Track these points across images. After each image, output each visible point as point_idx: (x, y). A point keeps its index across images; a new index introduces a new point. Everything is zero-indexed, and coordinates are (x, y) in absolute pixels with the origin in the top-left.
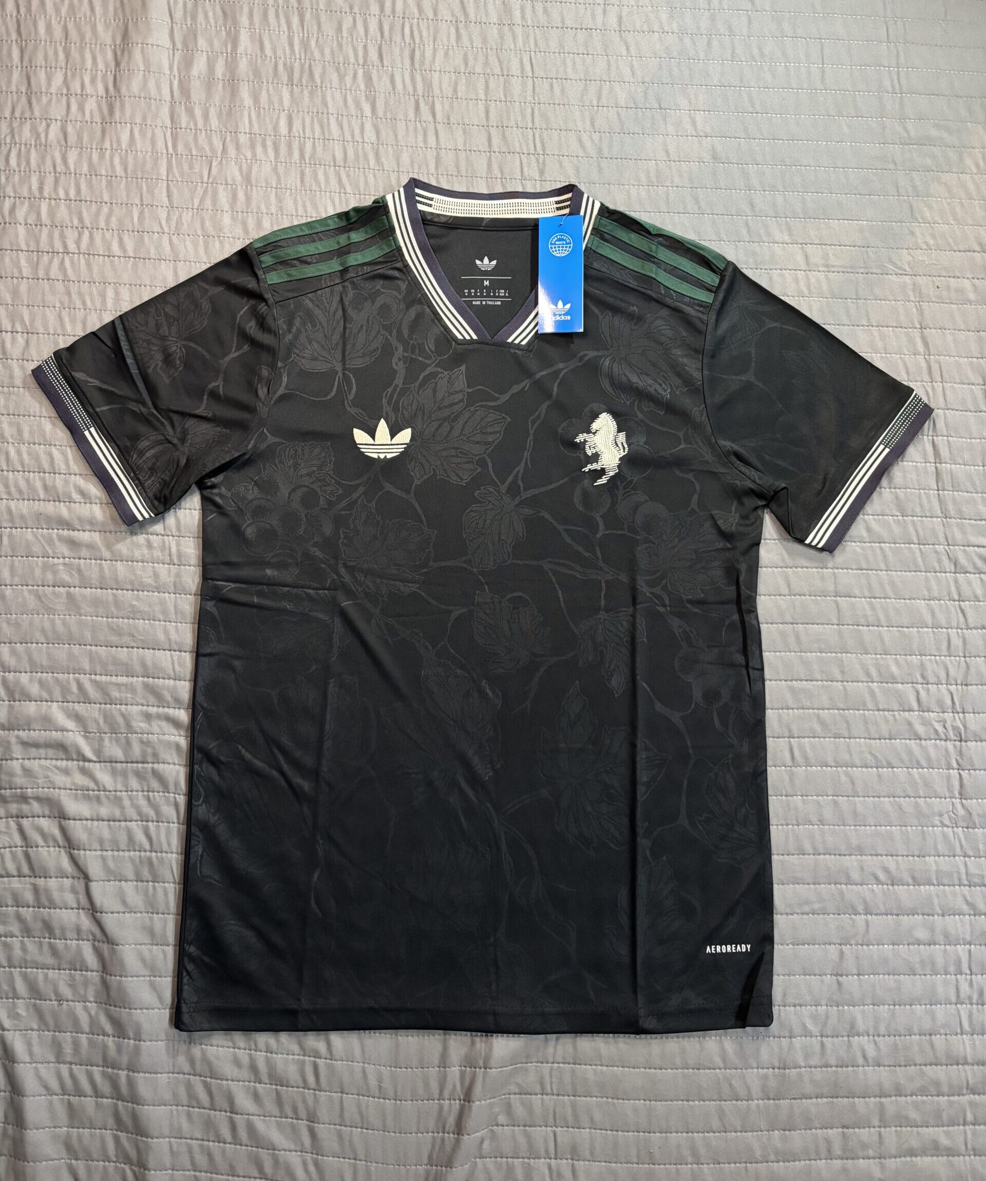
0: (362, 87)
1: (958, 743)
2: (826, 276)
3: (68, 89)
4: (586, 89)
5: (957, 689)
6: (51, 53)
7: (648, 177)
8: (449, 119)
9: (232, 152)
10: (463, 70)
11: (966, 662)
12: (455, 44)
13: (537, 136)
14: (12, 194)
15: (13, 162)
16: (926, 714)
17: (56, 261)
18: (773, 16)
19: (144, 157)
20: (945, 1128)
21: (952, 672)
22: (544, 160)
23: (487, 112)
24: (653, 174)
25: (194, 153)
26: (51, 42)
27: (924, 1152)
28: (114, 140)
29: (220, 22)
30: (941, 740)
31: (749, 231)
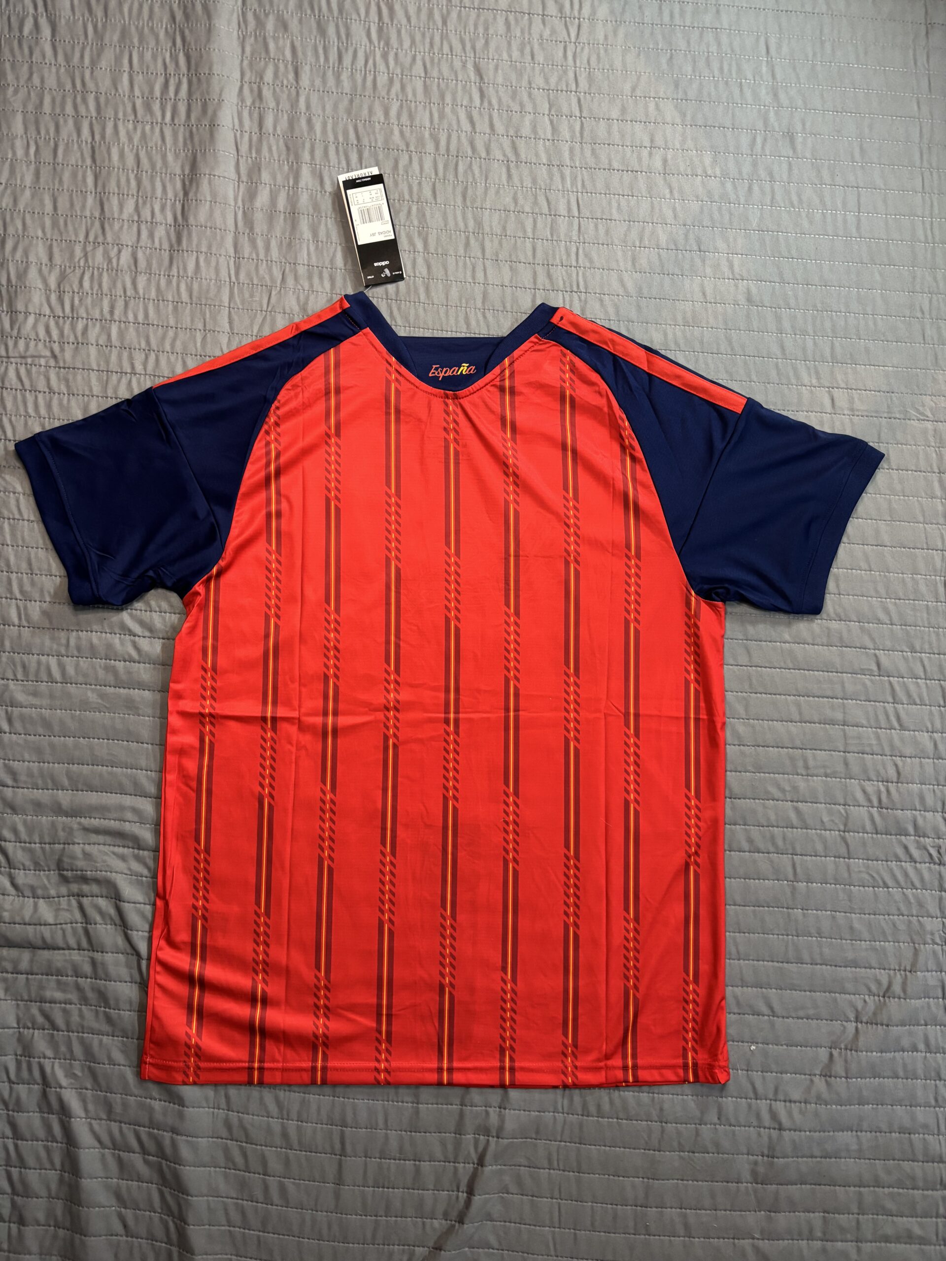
0: (416, 223)
2: (851, 419)
3: (139, 216)
4: (629, 229)
6: (123, 180)
7: (684, 318)
8: (497, 256)
9: (290, 281)
10: (512, 209)
12: (506, 184)
13: (580, 274)
14: (85, 315)
15: (86, 284)
16: (922, 839)
17: (124, 381)
18: (813, 164)
19: (209, 285)
20: (919, 1219)
22: (586, 298)
23: (534, 250)
24: (689, 315)
25: (255, 282)
26: (123, 170)
27: (898, 1240)
28: (181, 267)
29: (283, 157)
30: (935, 863)
31: (778, 374)
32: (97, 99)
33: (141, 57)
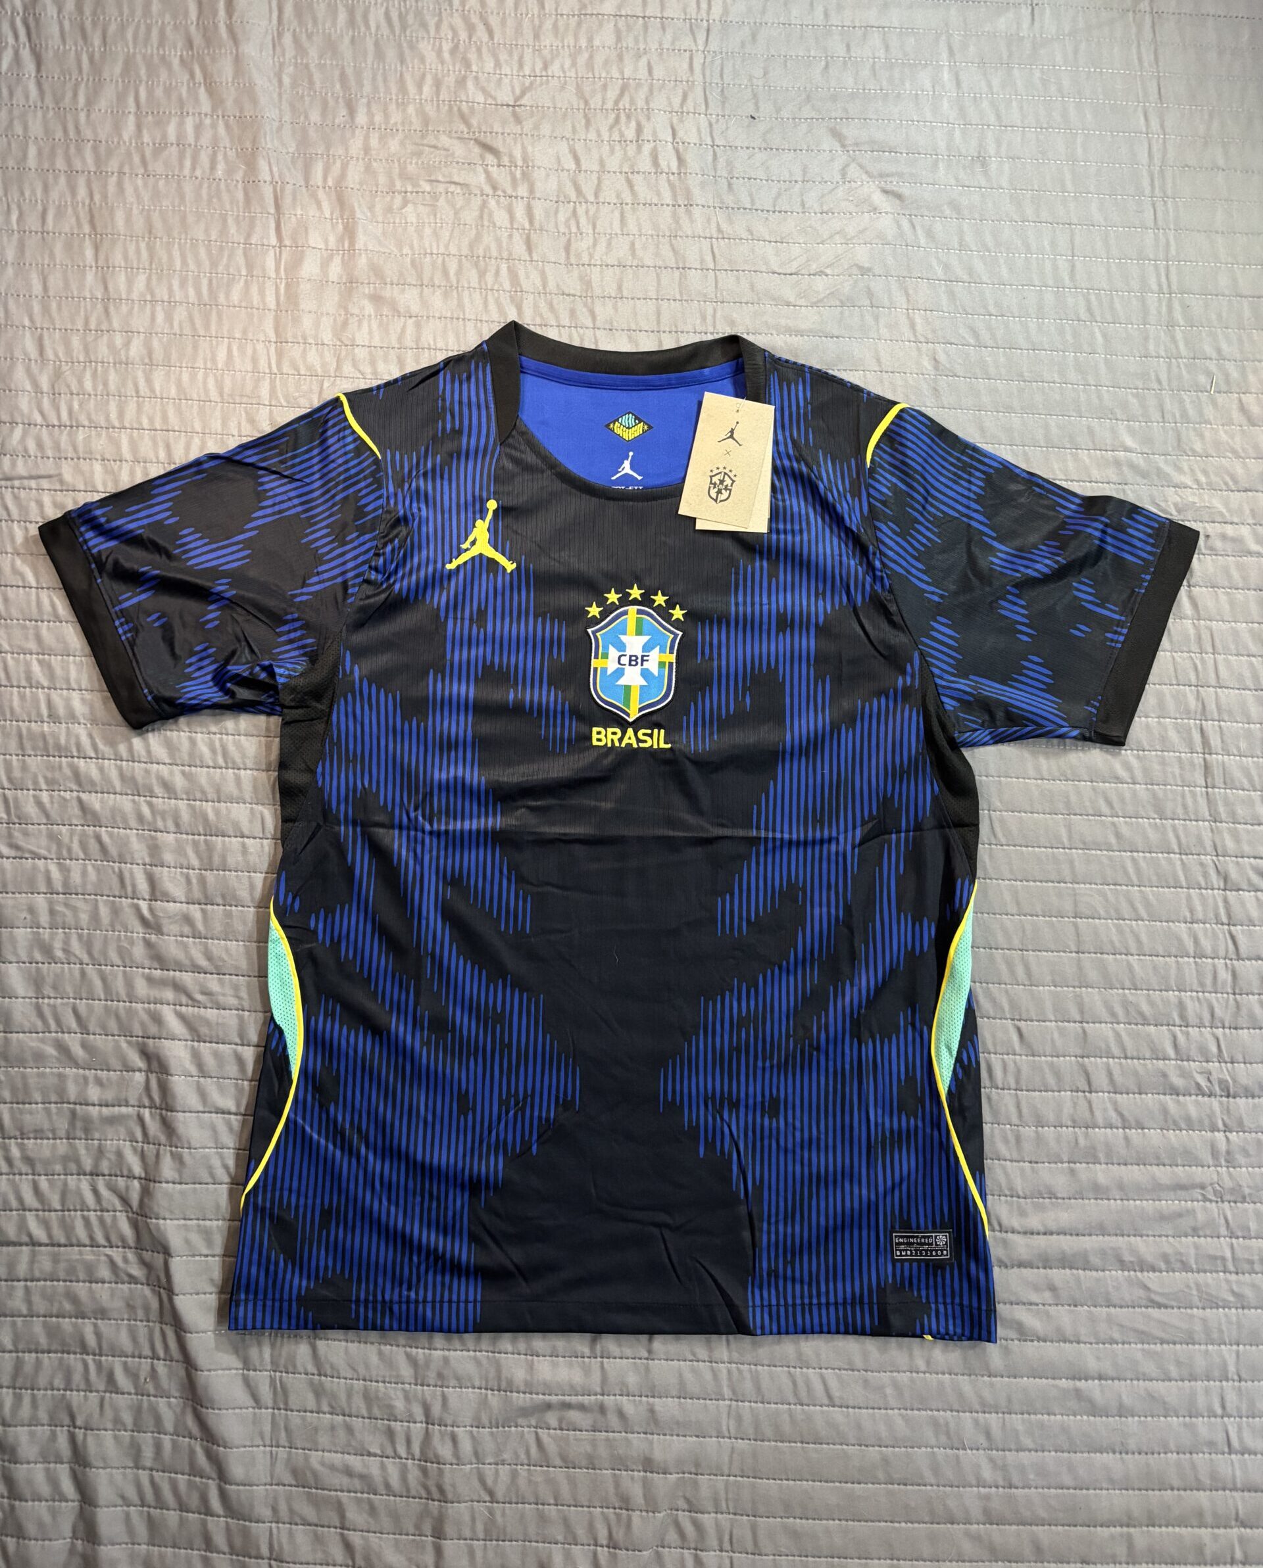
1: (1224, 1099)
5: (1224, 1034)
10: (628, 263)
11: (1235, 1000)
12: (619, 232)
15: (88, 383)
16: (1184, 1063)
21: (1218, 1012)
26: (131, 237)
28: (209, 357)
30: (1203, 1095)
32: (95, 149)
33: (150, 92)
